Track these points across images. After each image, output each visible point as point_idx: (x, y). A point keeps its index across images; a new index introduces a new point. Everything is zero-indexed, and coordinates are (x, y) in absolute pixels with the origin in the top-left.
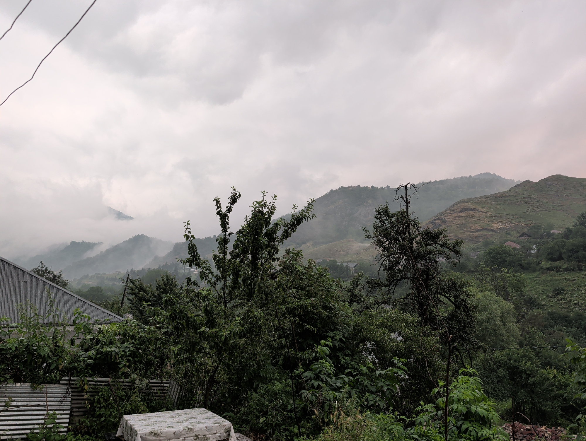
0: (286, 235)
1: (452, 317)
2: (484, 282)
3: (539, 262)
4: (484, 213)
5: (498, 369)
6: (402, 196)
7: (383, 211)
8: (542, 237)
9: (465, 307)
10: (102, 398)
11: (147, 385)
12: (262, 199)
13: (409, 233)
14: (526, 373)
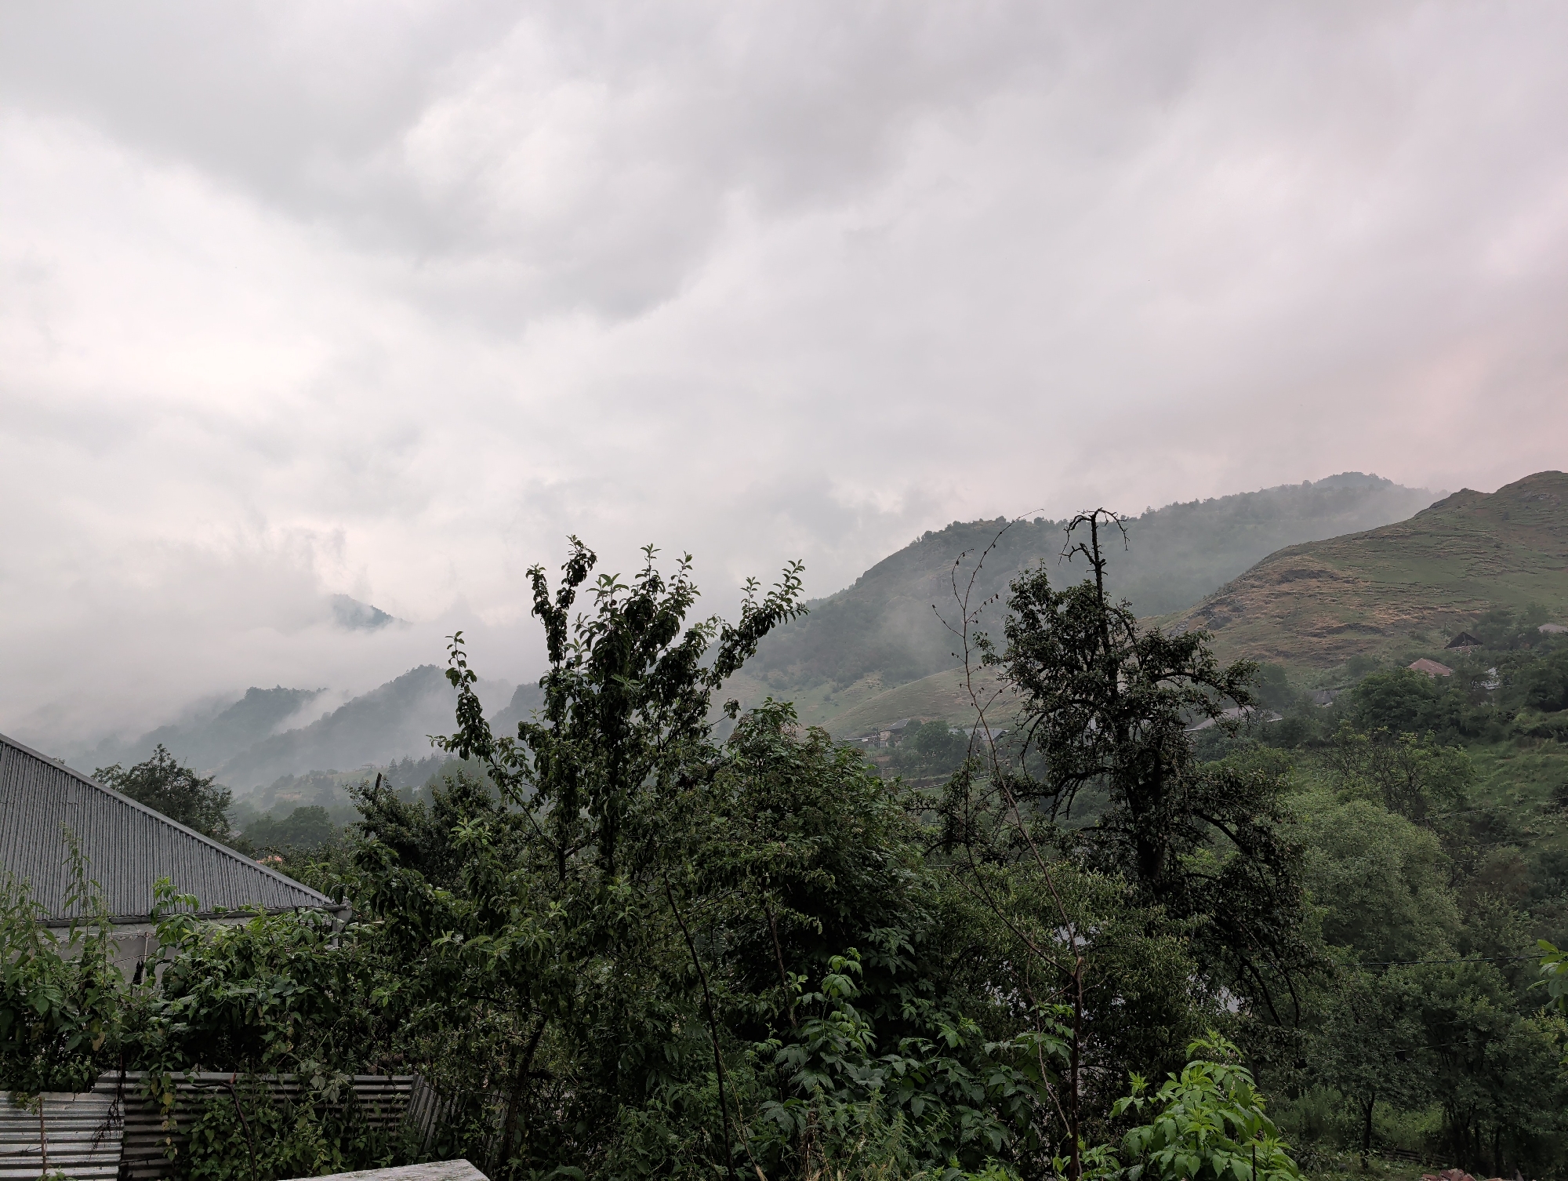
0: (728, 663)
1: (1233, 876)
2: (1353, 773)
3: (1509, 714)
4: (1348, 582)
5: (1397, 1018)
6: (1082, 545)
7: (1032, 587)
8: (1513, 644)
9: (1268, 849)
10: (211, 1128)
11: (344, 1089)
12: (647, 567)
13: (1106, 646)
14: (1475, 1030)
